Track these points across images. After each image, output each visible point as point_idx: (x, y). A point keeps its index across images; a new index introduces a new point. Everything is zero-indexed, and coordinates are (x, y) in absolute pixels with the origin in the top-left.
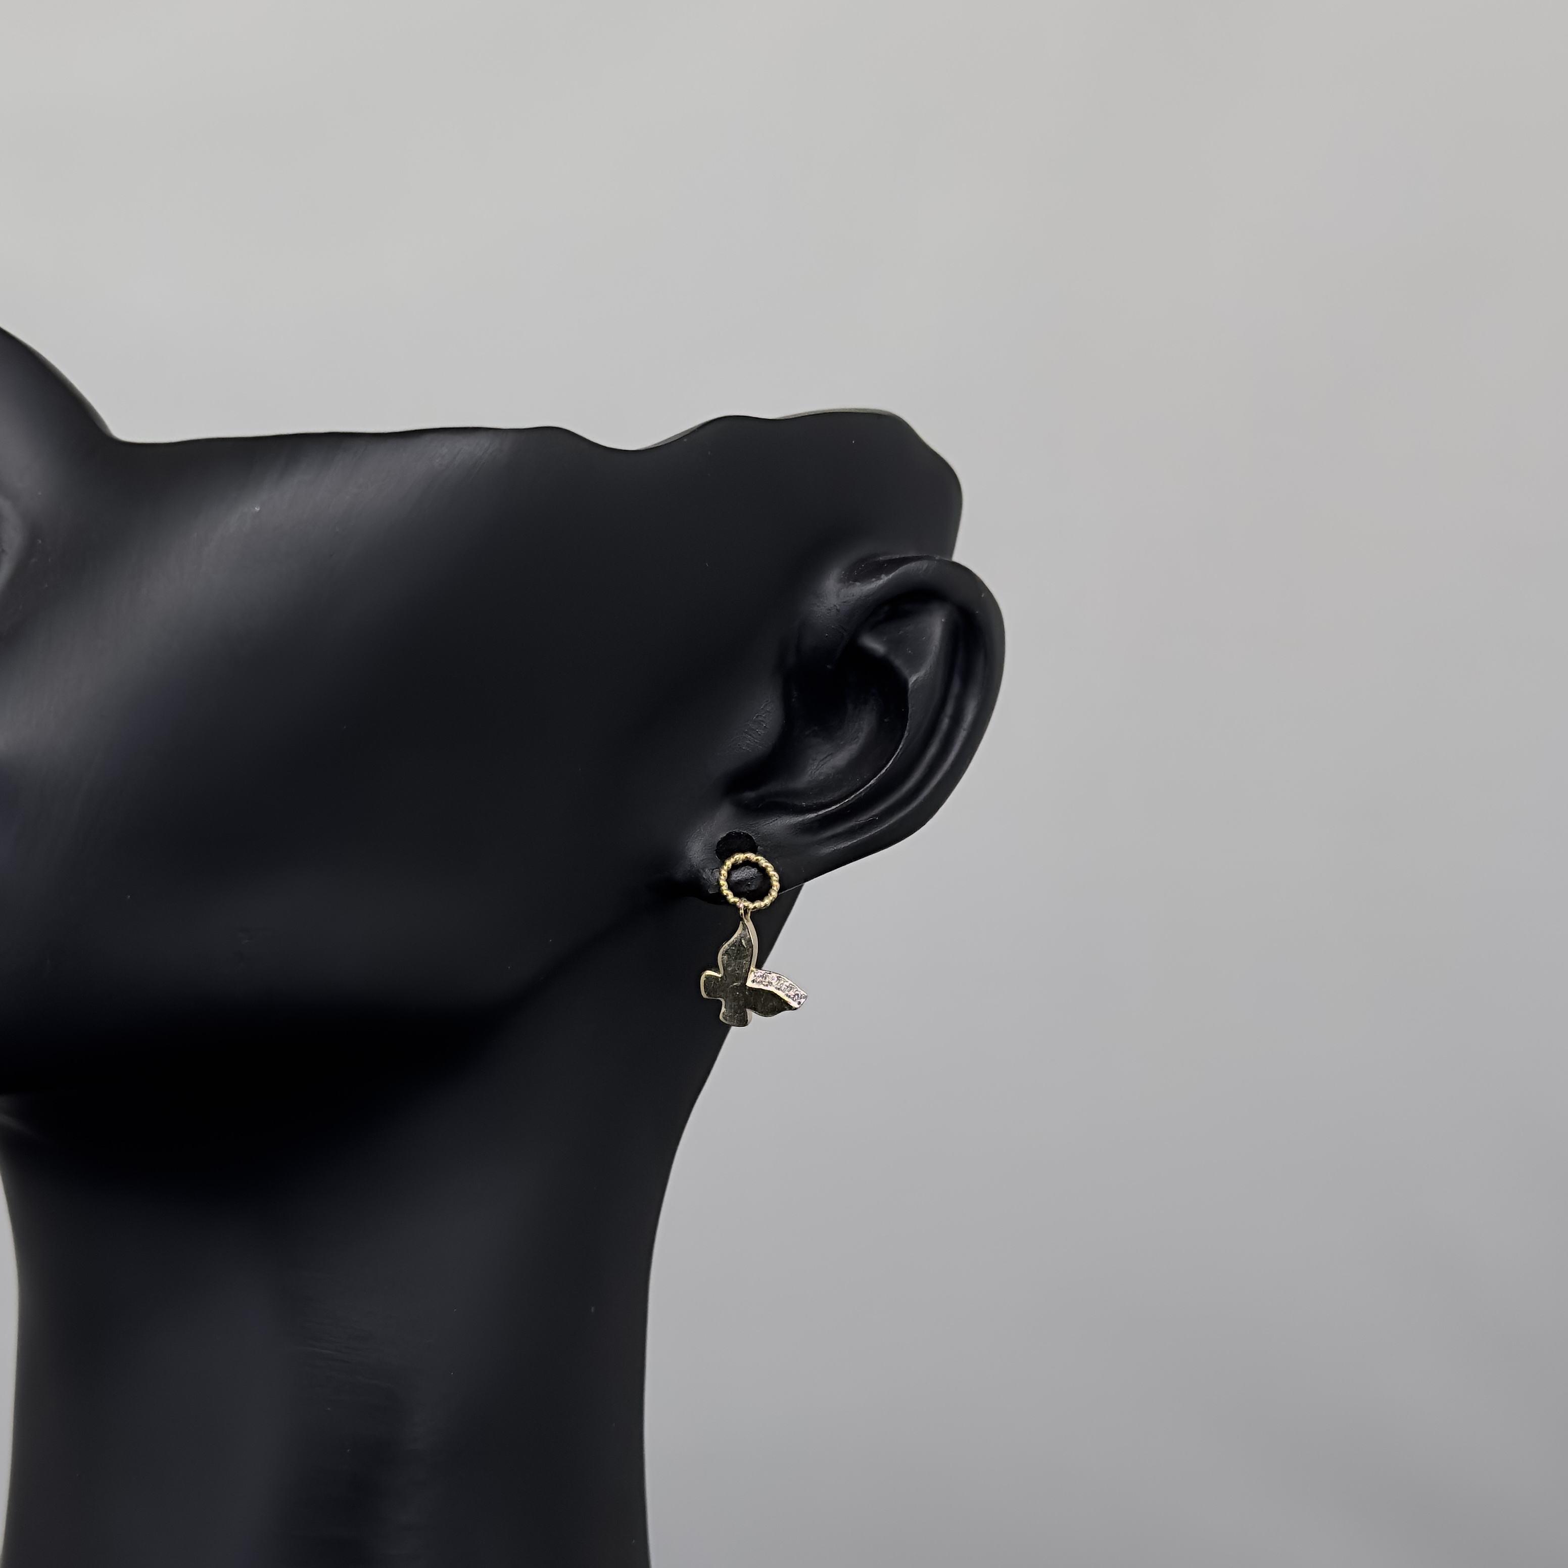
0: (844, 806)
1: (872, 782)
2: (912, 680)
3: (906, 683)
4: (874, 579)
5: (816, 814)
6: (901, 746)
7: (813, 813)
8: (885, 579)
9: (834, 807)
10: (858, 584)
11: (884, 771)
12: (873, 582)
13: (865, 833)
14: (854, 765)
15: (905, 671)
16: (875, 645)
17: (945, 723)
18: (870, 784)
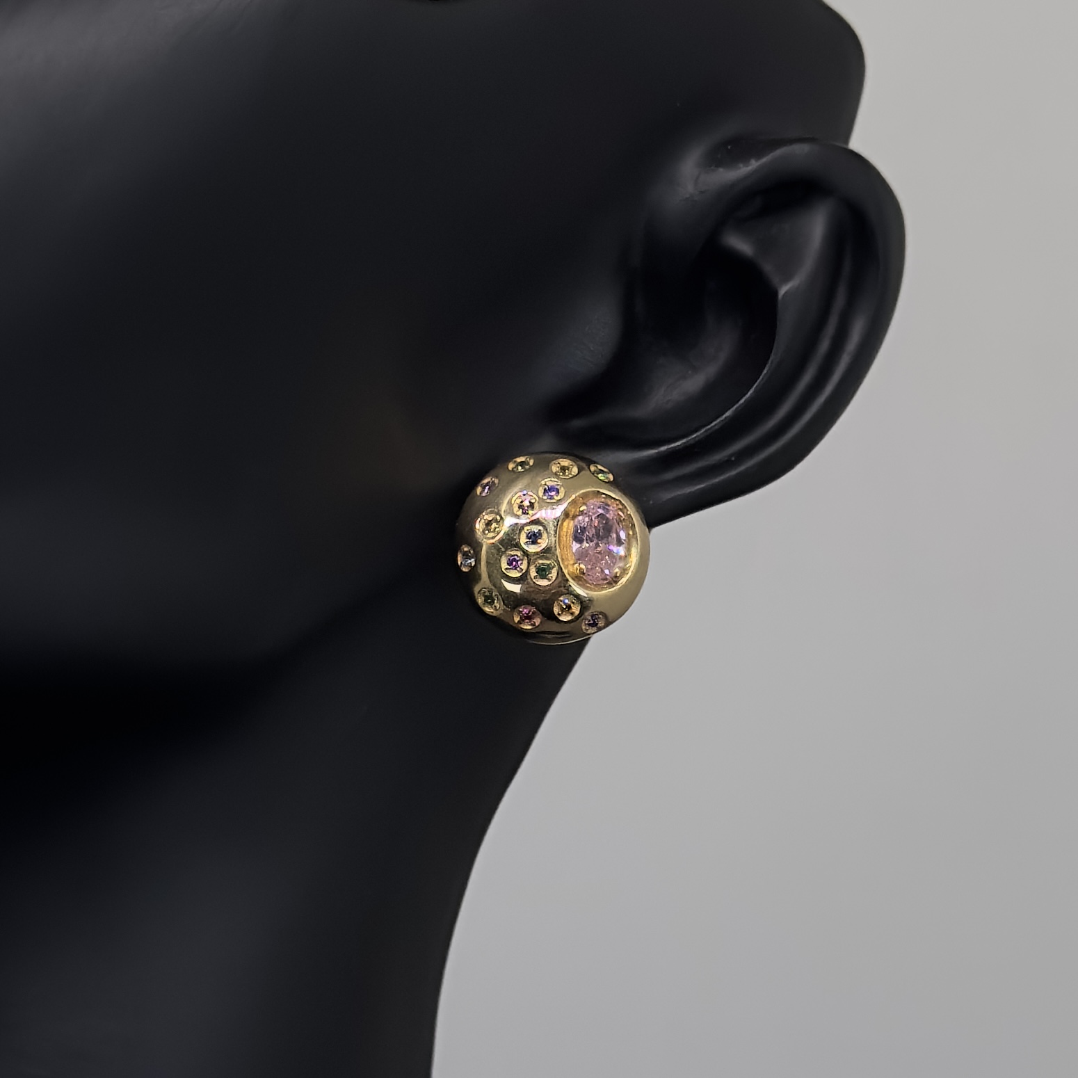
0: (692, 442)
1: (727, 414)
2: (783, 290)
3: (776, 293)
4: (741, 165)
5: (656, 451)
6: (765, 371)
7: (652, 449)
8: (754, 165)
9: (678, 443)
10: (721, 170)
11: (742, 401)
12: (740, 168)
13: (716, 477)
14: (709, 391)
15: (775, 280)
16: (740, 244)
17: (824, 346)
18: (724, 416)
